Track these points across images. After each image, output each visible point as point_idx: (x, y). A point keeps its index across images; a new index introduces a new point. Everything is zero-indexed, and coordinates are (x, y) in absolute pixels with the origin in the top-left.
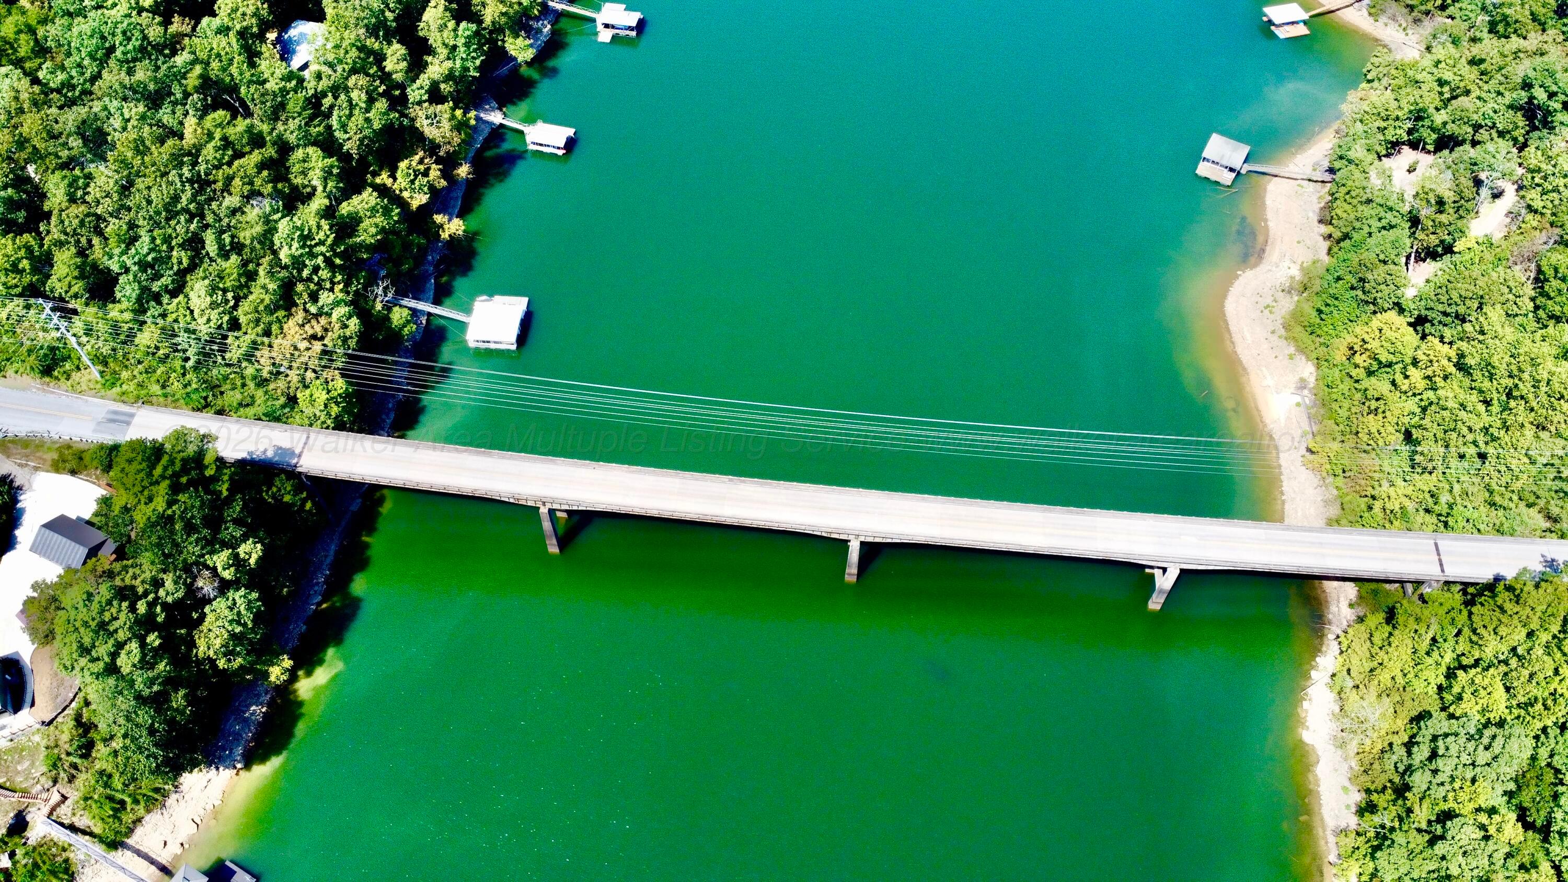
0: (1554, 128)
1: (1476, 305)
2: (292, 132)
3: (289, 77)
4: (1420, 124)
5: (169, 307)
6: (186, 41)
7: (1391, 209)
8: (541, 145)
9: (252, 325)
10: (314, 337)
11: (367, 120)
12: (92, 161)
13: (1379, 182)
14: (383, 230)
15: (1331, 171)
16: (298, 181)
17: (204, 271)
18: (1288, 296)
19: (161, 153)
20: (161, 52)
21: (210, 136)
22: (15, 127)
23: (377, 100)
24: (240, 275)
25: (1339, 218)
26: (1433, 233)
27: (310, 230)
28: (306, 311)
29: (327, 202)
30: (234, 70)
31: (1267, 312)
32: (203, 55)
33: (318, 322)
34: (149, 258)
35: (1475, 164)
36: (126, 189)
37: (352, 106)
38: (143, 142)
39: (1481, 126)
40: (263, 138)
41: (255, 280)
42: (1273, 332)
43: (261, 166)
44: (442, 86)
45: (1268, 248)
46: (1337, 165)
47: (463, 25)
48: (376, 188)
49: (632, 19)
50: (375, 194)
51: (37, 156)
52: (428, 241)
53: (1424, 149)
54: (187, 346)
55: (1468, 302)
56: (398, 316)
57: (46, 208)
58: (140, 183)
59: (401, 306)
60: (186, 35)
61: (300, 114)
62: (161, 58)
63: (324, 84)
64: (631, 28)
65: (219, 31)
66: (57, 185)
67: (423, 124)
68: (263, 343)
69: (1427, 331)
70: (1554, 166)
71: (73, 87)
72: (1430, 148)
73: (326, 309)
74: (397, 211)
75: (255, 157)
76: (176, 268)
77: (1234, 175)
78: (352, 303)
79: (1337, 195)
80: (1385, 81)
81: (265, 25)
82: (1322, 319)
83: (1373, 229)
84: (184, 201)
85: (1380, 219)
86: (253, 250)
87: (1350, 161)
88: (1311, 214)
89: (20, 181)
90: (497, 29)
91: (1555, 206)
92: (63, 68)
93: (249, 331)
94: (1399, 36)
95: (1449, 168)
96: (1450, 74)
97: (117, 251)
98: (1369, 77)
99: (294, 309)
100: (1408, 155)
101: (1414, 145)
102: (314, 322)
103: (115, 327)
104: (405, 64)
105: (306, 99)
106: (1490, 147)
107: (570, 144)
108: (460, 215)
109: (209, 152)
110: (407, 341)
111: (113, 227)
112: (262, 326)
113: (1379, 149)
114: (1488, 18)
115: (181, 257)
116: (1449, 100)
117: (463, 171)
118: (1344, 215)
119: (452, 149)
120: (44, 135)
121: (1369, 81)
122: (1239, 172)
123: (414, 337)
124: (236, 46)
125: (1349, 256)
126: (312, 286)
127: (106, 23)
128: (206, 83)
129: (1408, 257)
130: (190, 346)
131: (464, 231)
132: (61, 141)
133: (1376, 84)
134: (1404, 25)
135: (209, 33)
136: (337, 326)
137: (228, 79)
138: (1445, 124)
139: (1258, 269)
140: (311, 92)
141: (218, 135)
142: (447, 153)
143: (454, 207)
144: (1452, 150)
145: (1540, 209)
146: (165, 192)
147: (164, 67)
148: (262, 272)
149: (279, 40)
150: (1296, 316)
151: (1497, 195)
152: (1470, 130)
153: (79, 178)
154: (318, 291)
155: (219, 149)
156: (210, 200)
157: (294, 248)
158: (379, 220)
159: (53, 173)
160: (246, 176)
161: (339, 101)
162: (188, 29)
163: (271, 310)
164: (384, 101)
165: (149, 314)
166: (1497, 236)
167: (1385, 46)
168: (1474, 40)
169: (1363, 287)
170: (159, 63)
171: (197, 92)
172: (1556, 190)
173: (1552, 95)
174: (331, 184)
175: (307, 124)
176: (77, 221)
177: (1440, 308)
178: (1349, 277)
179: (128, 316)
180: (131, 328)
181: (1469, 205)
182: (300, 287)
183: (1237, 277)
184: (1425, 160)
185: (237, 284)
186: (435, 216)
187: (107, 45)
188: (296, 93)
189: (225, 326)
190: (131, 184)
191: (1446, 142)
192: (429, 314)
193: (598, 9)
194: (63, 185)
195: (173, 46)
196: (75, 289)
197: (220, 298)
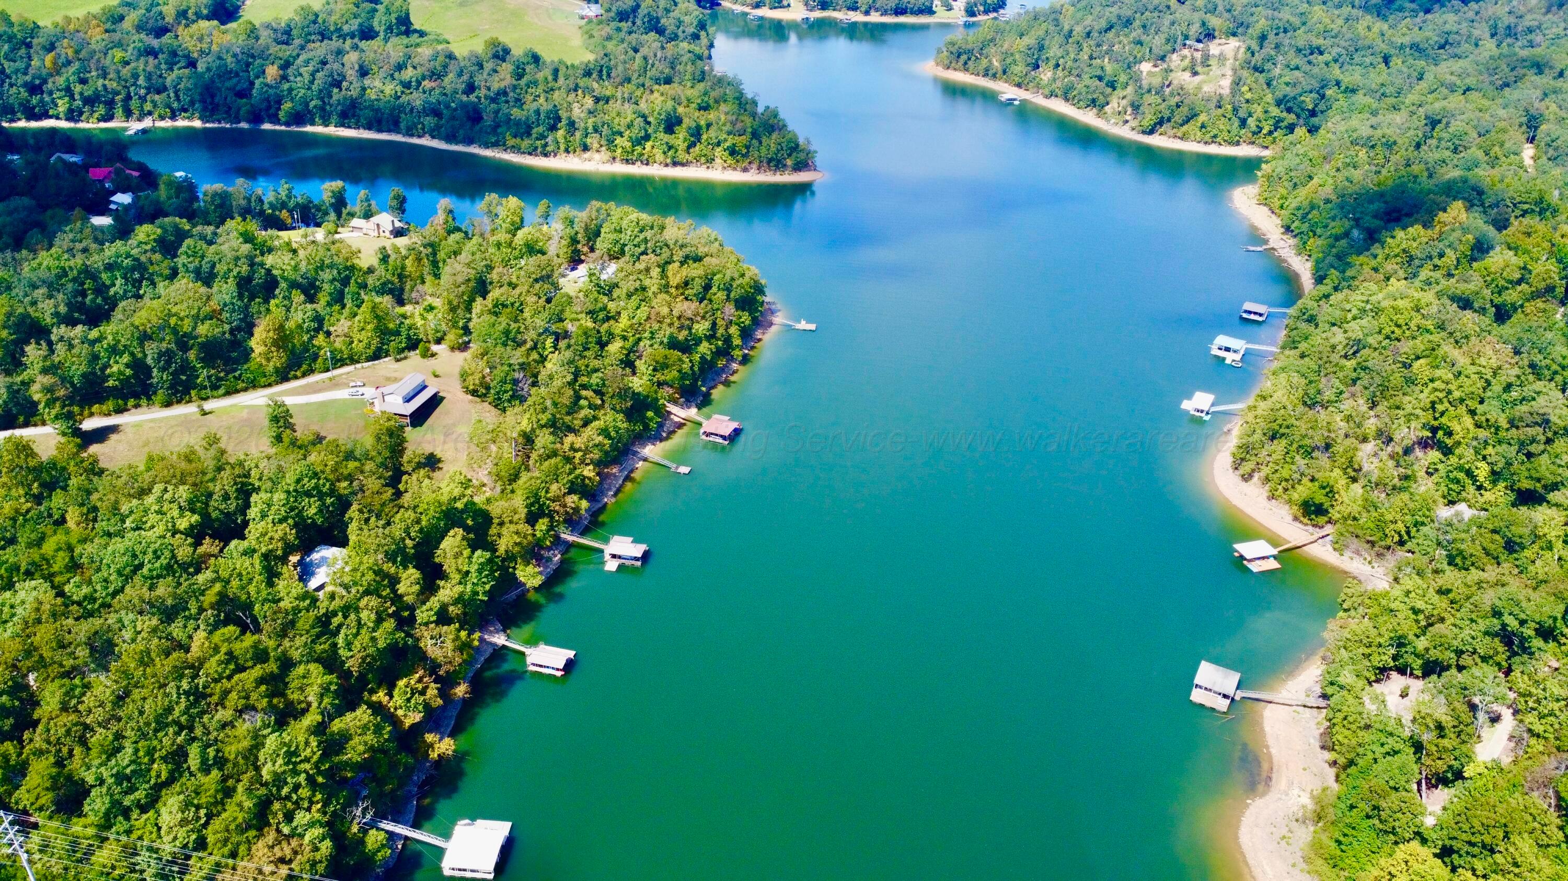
0: (1533, 653)
1: (1501, 835)
2: (297, 649)
3: (305, 596)
4: (1403, 650)
5: (137, 823)
6: (212, 560)
7: (1391, 734)
8: (541, 666)
9: (219, 845)
10: (282, 860)
11: (373, 639)
12: (95, 671)
13: (1374, 707)
14: (372, 749)
15: (1325, 696)
16: (294, 696)
17: (181, 786)
18: (1303, 826)
19: (163, 666)
20: (186, 570)
21: (216, 649)
22: (29, 636)
23: (384, 620)
24: (217, 791)
25: (1341, 744)
26: (1440, 759)
27: (297, 747)
28: (278, 831)
29: (319, 718)
30: (252, 589)
31: (1283, 843)
32: (224, 574)
33: (289, 844)
34: (128, 771)
35: (1465, 689)
36: (120, 699)
37: (360, 625)
38: (149, 653)
39: (1462, 652)
40: (267, 654)
41: (231, 797)
42: (1294, 865)
43: (261, 681)
44: (451, 608)
45: (1274, 776)
46: (1329, 690)
47: (479, 553)
48: (371, 705)
49: (637, 550)
50: (369, 711)
51: (42, 664)
52: (416, 760)
53: (1411, 674)
54: (145, 867)
55: (1492, 831)
56: (374, 839)
57: (35, 716)
58: (136, 694)
59: (378, 829)
60: (213, 556)
61: (308, 632)
62: (185, 576)
63: (337, 603)
64: (636, 559)
65: (245, 553)
66: (53, 693)
67: (427, 644)
68: (227, 866)
69: (1456, 863)
70: (1544, 690)
71: (95, 600)
72: (1419, 673)
73: (299, 830)
74: (389, 729)
75: (257, 671)
76: (153, 781)
77: (1228, 701)
78: (329, 824)
79: (1334, 721)
80: (1361, 610)
81: (289, 549)
82: (1343, 851)
83: (1377, 755)
84: (177, 713)
85: (1382, 745)
86: (235, 765)
87: (1342, 687)
88: (1312, 741)
89: (19, 688)
90: (510, 557)
91: (1556, 730)
92: (90, 582)
93: (215, 852)
94: (1367, 569)
95: (1441, 692)
96: (1421, 602)
97: (96, 762)
98: (1345, 606)
99: (266, 830)
100: (1397, 682)
101: (1402, 671)
102: (284, 844)
103: (75, 843)
104: (418, 587)
105: (317, 618)
106: (1476, 671)
107: (569, 666)
108: (452, 735)
109: (212, 666)
110: (379, 867)
111: (100, 737)
112: (230, 846)
113: (1368, 675)
114: (1445, 553)
115: (161, 769)
116: (1426, 627)
117: (461, 690)
118: (1346, 741)
119: (452, 669)
120: (54, 644)
121: (1346, 610)
122: (1233, 699)
123: (386, 863)
124: (258, 567)
125: (1358, 783)
126: (289, 805)
127: (140, 543)
128: (223, 600)
129: (1419, 784)
130: (149, 866)
131: (454, 751)
132: (69, 650)
133: (1352, 613)
134: (1369, 559)
135: (235, 554)
136: (308, 849)
137: (244, 597)
138: (1427, 650)
139: (1267, 797)
140: (322, 611)
141: (223, 650)
142: (447, 672)
143: (447, 726)
144: (1439, 676)
145: (1542, 733)
146: (159, 703)
147: (185, 584)
148: (240, 788)
149: (300, 563)
150: (1316, 846)
151: (1495, 719)
152: (1453, 655)
153: (77, 686)
154: (294, 810)
155: (222, 662)
156: (203, 712)
157: (277, 764)
158: (370, 738)
159: (53, 681)
160: (244, 690)
161: (348, 621)
162: (215, 550)
163: (242, 830)
164: (392, 620)
165: (114, 830)
166: (1506, 761)
167: (1354, 578)
168: (1436, 572)
169: (1379, 816)
170: (182, 580)
171: (212, 608)
172: (1552, 714)
173: (1522, 623)
174: (326, 700)
175: (313, 641)
176: (63, 730)
177: (1464, 837)
178: (1362, 805)
179: (91, 831)
180: (91, 845)
181: (1469, 729)
182: (276, 806)
183: (1248, 806)
184: (1416, 685)
185: (212, 800)
186: (427, 735)
187: (136, 562)
188: (308, 611)
189: (190, 845)
190: (127, 694)
191: (1432, 668)
192: (406, 838)
193: (606, 541)
194: (59, 694)
195: (198, 565)
196: (42, 801)
197: (192, 814)
